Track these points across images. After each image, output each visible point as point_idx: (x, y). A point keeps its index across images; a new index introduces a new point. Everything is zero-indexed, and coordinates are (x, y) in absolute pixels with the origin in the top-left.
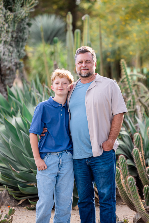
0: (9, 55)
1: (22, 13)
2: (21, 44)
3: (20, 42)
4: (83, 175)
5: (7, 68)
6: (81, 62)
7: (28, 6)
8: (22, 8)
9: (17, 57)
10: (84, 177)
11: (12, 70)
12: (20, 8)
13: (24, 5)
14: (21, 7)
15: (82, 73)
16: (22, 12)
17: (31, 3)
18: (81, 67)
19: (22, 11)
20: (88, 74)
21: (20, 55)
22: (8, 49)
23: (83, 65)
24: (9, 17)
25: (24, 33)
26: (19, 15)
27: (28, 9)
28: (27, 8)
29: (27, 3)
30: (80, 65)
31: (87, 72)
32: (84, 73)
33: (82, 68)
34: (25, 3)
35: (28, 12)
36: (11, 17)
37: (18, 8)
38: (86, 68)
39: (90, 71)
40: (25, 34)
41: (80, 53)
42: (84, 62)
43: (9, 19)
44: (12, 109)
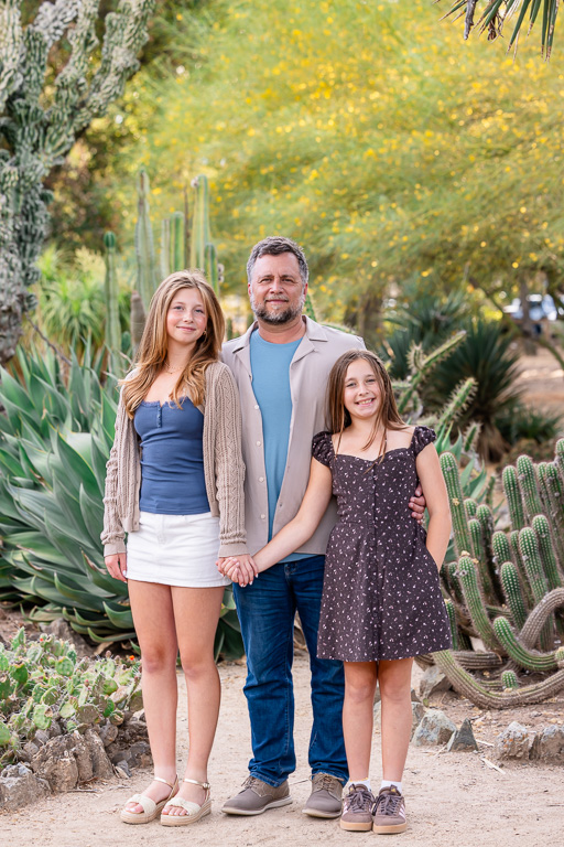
0: (9, 276)
1: (38, 169)
2: (29, 247)
3: (26, 242)
4: (268, 606)
5: (4, 308)
6: (269, 279)
7: (49, 150)
8: (36, 153)
9: (21, 281)
10: (272, 611)
11: (16, 316)
12: (30, 156)
13: (41, 148)
14: (33, 152)
15: (269, 309)
16: (36, 166)
17: (58, 144)
18: (267, 292)
19: (36, 162)
20: (285, 313)
21: (27, 275)
22: (6, 260)
23: (274, 287)
24: (7, 179)
25: (34, 219)
26: (31, 174)
27: (51, 158)
28: (47, 154)
29: (47, 143)
30: (266, 288)
31: (284, 307)
32: (274, 311)
33: (270, 297)
34: (41, 143)
35: (51, 165)
36: (13, 178)
37: (27, 156)
38: (282, 297)
39: (290, 304)
40: (39, 222)
41: (264, 254)
42: (276, 280)
43: (9, 184)
44: (45, 411)
